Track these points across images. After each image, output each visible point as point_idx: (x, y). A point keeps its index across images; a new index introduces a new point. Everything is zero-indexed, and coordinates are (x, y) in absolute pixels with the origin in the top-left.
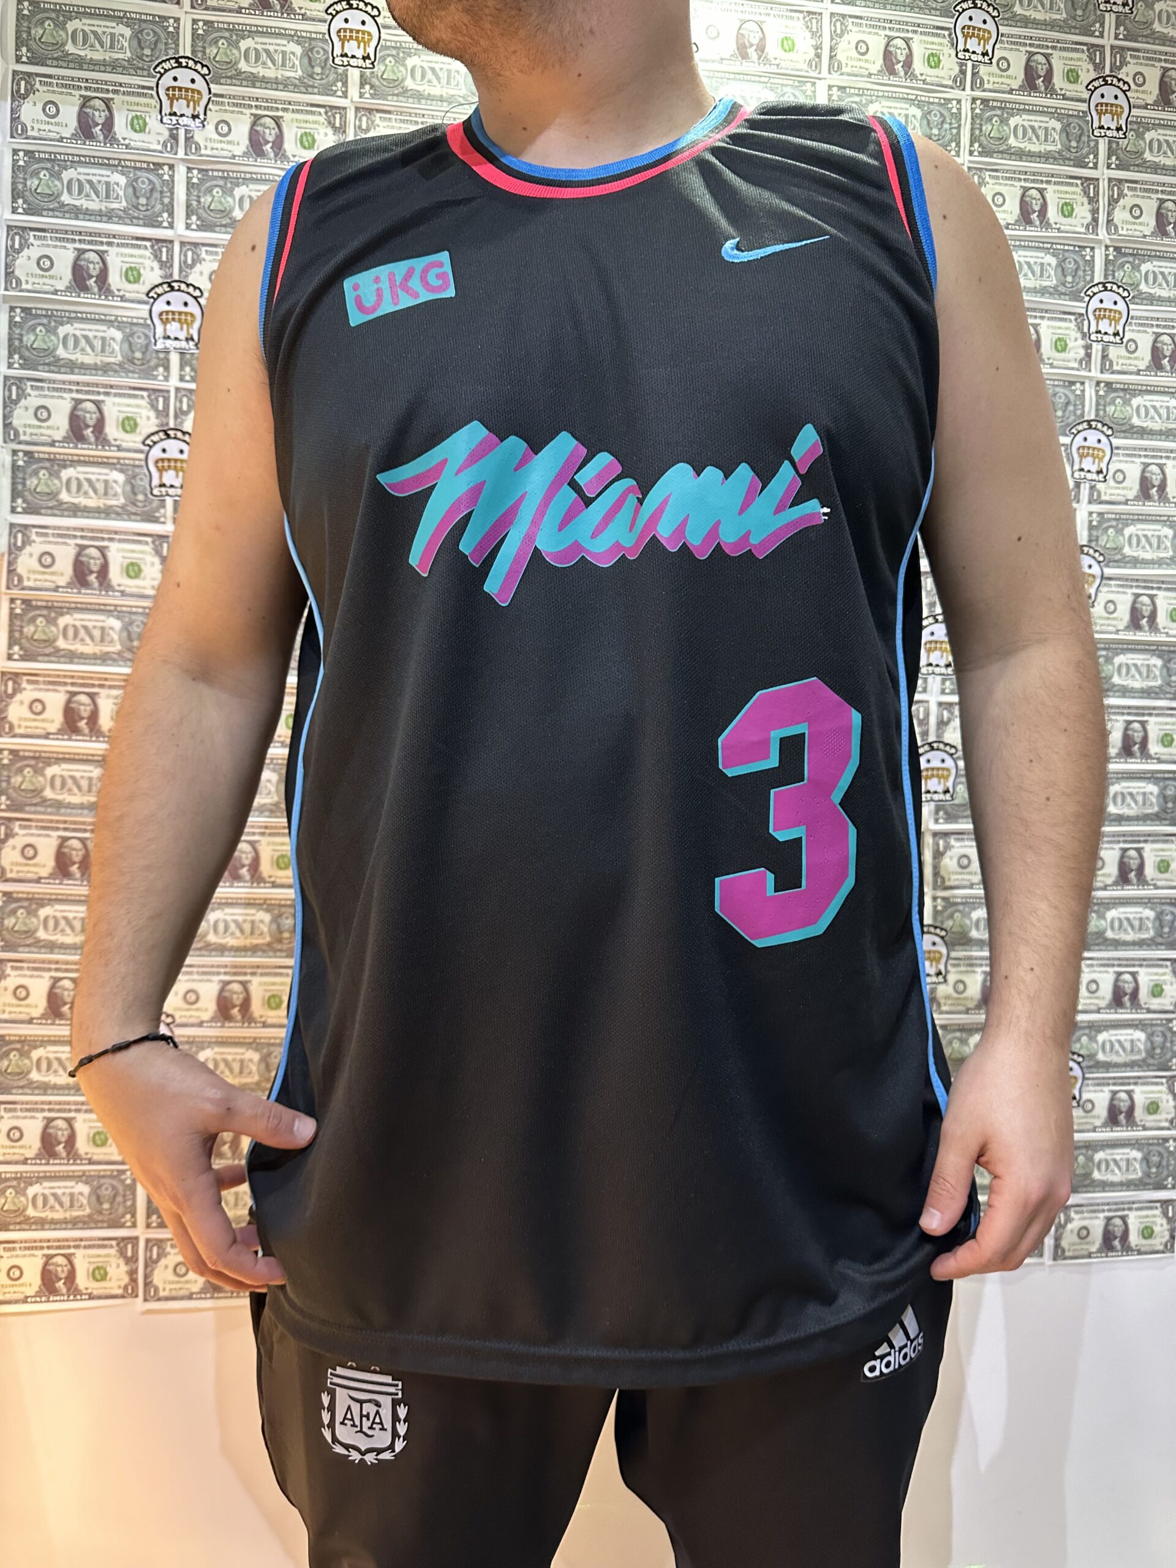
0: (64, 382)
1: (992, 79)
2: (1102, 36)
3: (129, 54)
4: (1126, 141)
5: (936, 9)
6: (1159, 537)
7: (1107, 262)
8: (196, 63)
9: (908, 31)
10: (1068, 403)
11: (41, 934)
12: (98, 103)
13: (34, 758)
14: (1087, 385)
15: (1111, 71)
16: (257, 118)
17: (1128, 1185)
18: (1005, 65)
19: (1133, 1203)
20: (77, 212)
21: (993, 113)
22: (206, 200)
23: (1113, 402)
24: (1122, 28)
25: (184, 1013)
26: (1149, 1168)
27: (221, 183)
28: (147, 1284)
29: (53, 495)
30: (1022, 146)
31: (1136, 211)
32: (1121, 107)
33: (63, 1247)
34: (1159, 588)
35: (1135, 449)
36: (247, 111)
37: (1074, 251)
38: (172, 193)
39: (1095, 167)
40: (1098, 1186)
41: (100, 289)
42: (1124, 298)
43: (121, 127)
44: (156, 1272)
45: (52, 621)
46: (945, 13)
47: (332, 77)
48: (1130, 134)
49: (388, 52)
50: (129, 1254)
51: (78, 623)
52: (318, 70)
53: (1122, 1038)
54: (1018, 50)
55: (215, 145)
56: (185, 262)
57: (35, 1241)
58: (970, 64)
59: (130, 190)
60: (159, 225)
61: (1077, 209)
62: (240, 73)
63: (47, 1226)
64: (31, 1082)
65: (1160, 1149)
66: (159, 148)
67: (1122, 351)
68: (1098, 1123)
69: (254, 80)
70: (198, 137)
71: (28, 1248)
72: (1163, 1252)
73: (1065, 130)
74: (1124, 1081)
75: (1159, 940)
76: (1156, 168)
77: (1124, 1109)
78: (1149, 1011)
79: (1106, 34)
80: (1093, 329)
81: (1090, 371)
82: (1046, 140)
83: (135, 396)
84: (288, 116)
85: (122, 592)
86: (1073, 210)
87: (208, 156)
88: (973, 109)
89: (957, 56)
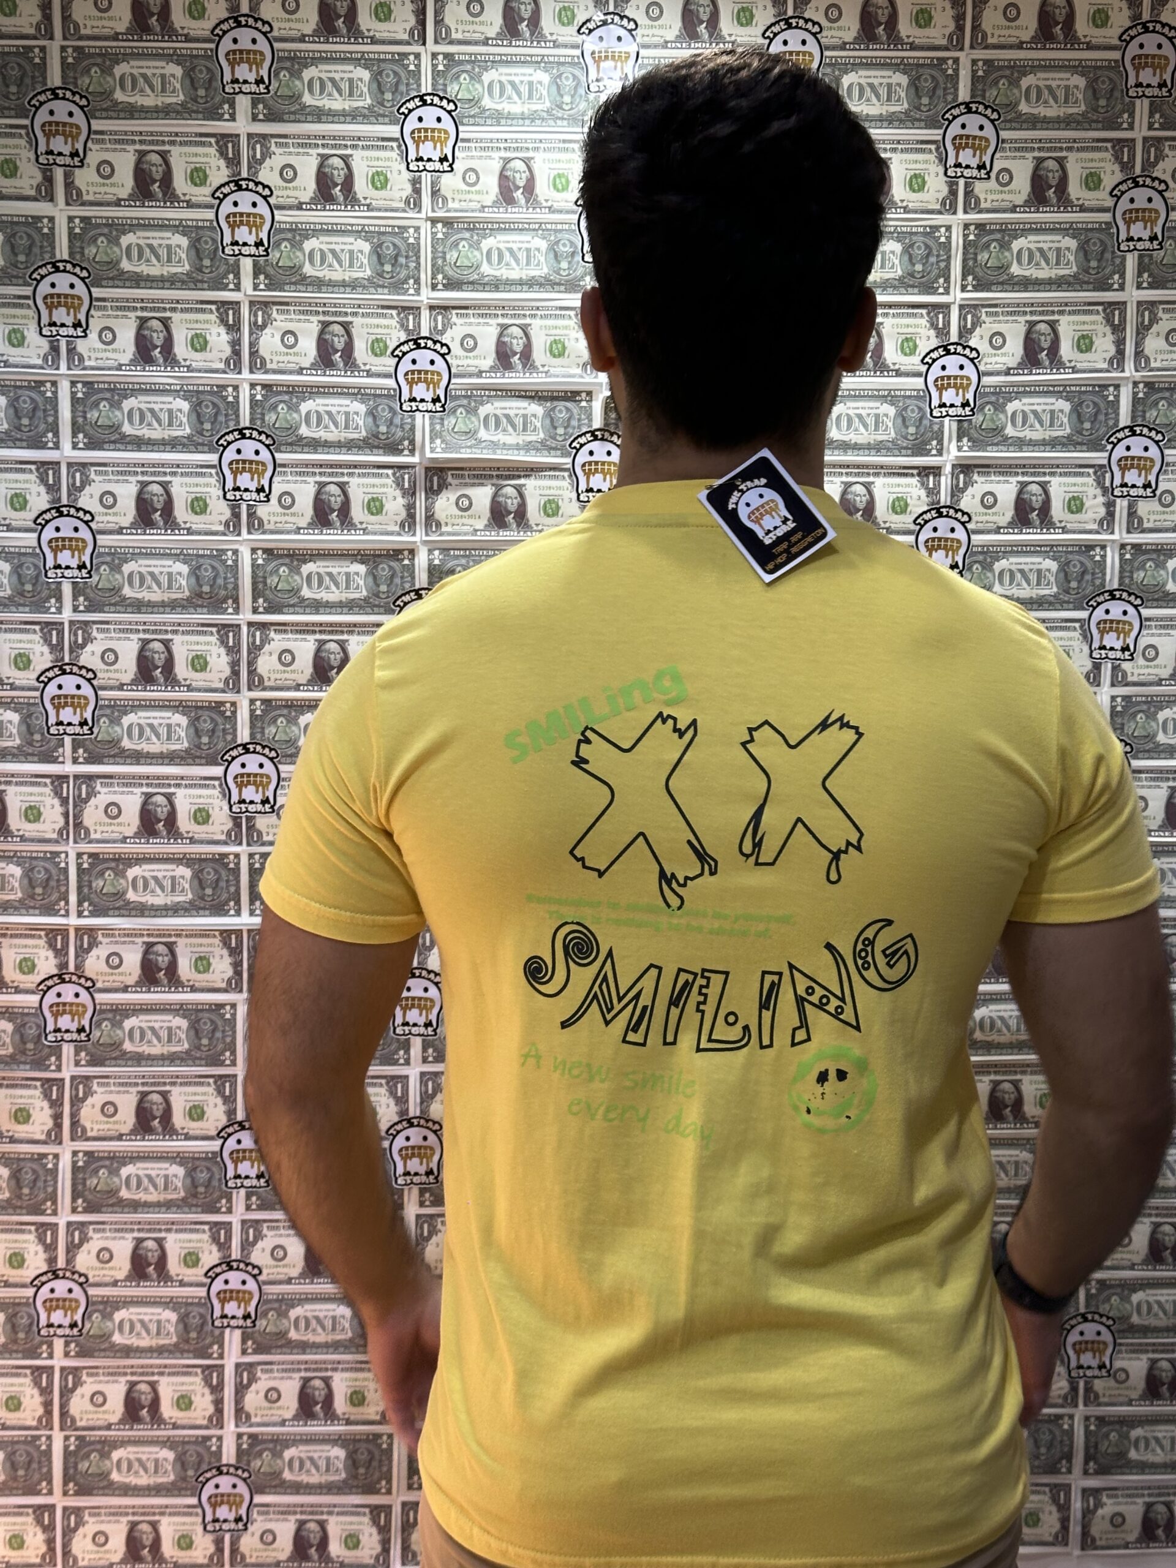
1: (990, 197)
2: (1131, 127)
5: (920, 120)
7: (1135, 401)
8: (74, 266)
14: (1108, 549)
15: (1143, 170)
16: (143, 322)
17: (1172, 1467)
18: (1006, 178)
21: (992, 237)
23: (1142, 567)
24: (1157, 116)
25: (97, 1273)
30: (1027, 273)
31: (1173, 338)
32: (1156, 211)
35: (1171, 619)
36: (132, 315)
37: (1093, 392)
38: (56, 412)
39: (1122, 288)
40: (1135, 1467)
44: (74, 1541)
46: (932, 124)
48: (1168, 244)
50: (46, 1522)
52: (207, 262)
53: (1162, 1299)
54: (1024, 158)
55: (100, 355)
56: (74, 484)
58: (962, 182)
60: (43, 446)
61: (1098, 342)
62: (123, 273)
66: (40, 362)
67: (1154, 505)
68: (1135, 1395)
69: (138, 280)
70: (81, 346)
73: (1083, 249)
77: (1166, 1382)
79: (1137, 125)
80: (1117, 481)
81: (1112, 533)
82: (1058, 263)
83: (27, 631)
84: (176, 317)
85: (21, 837)
86: (1092, 343)
87: (93, 368)
88: (965, 236)
89: (946, 174)
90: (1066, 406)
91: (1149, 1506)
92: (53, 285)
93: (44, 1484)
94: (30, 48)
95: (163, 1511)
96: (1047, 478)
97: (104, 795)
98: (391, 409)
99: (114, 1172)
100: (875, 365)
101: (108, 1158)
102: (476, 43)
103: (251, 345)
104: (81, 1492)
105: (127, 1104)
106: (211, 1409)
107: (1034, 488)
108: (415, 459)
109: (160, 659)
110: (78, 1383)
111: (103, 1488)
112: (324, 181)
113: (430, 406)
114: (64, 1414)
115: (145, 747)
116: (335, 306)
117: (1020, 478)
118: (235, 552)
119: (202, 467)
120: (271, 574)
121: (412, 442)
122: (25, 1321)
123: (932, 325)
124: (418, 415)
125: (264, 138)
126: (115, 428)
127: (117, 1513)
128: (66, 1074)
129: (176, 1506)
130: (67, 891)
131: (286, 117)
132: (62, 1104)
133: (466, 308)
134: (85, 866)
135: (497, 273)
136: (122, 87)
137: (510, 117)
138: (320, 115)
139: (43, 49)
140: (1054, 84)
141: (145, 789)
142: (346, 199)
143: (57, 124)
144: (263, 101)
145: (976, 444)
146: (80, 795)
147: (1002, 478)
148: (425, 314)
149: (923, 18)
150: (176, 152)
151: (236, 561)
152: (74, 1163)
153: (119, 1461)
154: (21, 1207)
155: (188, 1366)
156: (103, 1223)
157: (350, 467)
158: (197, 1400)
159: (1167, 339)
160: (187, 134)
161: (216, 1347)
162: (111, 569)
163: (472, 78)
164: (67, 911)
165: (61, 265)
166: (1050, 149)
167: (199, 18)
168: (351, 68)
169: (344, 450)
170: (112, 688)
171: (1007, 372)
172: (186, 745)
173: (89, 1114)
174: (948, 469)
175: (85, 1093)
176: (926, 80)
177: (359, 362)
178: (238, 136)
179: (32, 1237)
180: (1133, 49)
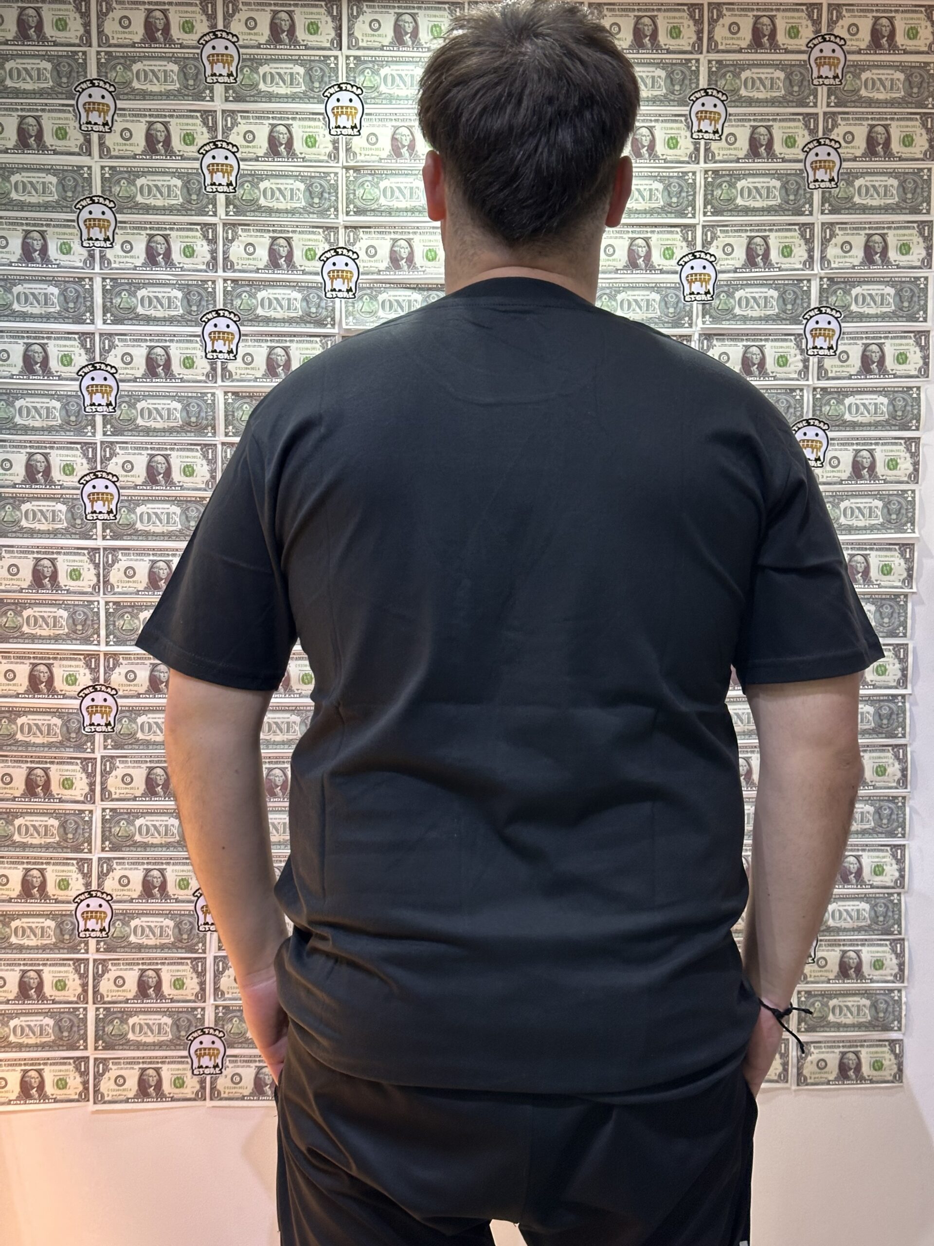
0: (20, 441)
1: (722, 152)
2: (815, 105)
3: (56, 197)
4: (837, 190)
5: (674, 101)
6: (870, 508)
7: (822, 290)
8: (105, 199)
9: (651, 121)
10: (788, 407)
11: (17, 838)
12: (36, 235)
13: (8, 712)
14: (805, 391)
15: (824, 134)
16: (151, 237)
17: (859, 1026)
18: (732, 140)
19: (865, 1041)
20: (24, 317)
21: (723, 179)
22: (117, 301)
23: (828, 403)
24: (833, 98)
25: (119, 893)
26: (878, 1013)
27: (127, 287)
28: (96, 1091)
29: (16, 522)
30: (747, 204)
31: (846, 247)
32: (833, 162)
33: (35, 1064)
34: (871, 549)
35: (848, 439)
37: (793, 284)
38: (92, 298)
39: (811, 214)
40: (834, 1026)
41: (43, 372)
42: (836, 318)
43: (53, 252)
44: (102, 1082)
45: (18, 614)
46: (682, 103)
47: (205, 201)
48: (841, 184)
49: (245, 179)
50: (83, 1069)
51: (37, 614)
52: (194, 197)
53: (849, 908)
54: (744, 126)
55: (122, 260)
56: (104, 348)
57: (15, 1060)
58: (702, 142)
59: (62, 298)
60: (83, 322)
61: (795, 250)
62: (138, 204)
63: (23, 1049)
64: (11, 945)
65: (886, 998)
66: (81, 264)
67: (835, 361)
68: (832, 976)
69: (148, 209)
70: (109, 254)
71: (11, 1065)
72: (893, 1082)
73: (785, 187)
74: (853, 943)
75: (880, 830)
76: (865, 209)
77: (853, 966)
78: (872, 887)
79: (819, 104)
80: (810, 345)
81: (807, 380)
82: (768, 197)
83: (72, 449)
84: (173, 234)
85: (67, 590)
86: (791, 251)
87: (117, 269)
88: (706, 179)
89: (692, 137)
90: (775, 294)
91: (843, 1054)
92: (90, 213)
93: (81, 1042)
94: (76, 53)
95: (164, 1060)
96: (763, 343)
97: (124, 562)
98: (319, 297)
99: (131, 823)
100: (646, 266)
101: (127, 813)
102: (375, 49)
103: (224, 252)
104: (108, 1047)
105: (139, 775)
106: (198, 988)
107: (755, 350)
108: (336, 330)
109: (162, 468)
110: (106, 970)
111: (122, 1045)
112: (273, 142)
113: (345, 294)
114: (96, 992)
115: (151, 528)
116: (281, 226)
117: (745, 343)
118: (213, 394)
119: (191, 336)
120: (238, 409)
121: (333, 319)
122: (69, 927)
123: (684, 238)
124: (337, 300)
125: (233, 112)
126: (132, 309)
127: (132, 1062)
128: (98, 755)
129: (173, 1057)
130: (99, 627)
131: (248, 99)
132: (95, 776)
133: (369, 227)
134: (111, 610)
135: (390, 204)
136: (138, 79)
137: (398, 98)
138: (270, 97)
139: (84, 53)
140: (763, 76)
141: (152, 558)
142: (288, 154)
143: (94, 103)
144: (232, 88)
145: (715, 319)
146: (107, 562)
147: (732, 343)
148: (342, 231)
149: (675, 32)
150: (173, 122)
151: (213, 401)
152: (103, 817)
153: (134, 1025)
154: (67, 848)
155: (182, 958)
156: (123, 858)
157: (291, 336)
158: (187, 981)
159: (842, 248)
160: (181, 110)
161: (200, 945)
162: (129, 406)
163: (373, 73)
164: (99, 642)
165: (96, 199)
166: (761, 120)
167: (190, 32)
168: (291, 66)
169: (287, 325)
170: (129, 488)
171: (735, 272)
172: (180, 527)
173: (114, 783)
174: (696, 337)
175: (110, 768)
176: (677, 74)
177: (297, 264)
178: (216, 111)
179: (74, 868)
180: (816, 53)
